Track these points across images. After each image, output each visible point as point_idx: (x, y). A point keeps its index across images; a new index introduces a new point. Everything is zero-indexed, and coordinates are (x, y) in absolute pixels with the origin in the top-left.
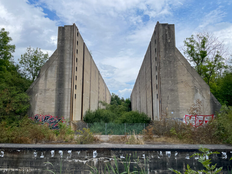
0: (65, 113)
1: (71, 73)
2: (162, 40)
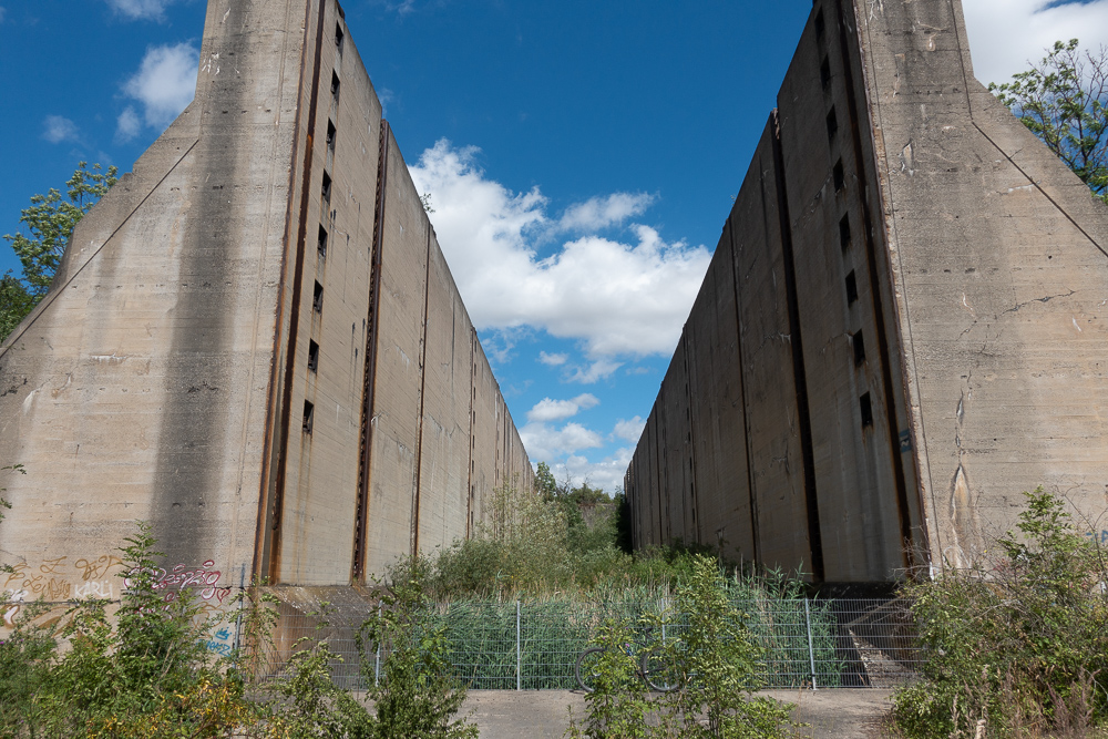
2: (883, 39)
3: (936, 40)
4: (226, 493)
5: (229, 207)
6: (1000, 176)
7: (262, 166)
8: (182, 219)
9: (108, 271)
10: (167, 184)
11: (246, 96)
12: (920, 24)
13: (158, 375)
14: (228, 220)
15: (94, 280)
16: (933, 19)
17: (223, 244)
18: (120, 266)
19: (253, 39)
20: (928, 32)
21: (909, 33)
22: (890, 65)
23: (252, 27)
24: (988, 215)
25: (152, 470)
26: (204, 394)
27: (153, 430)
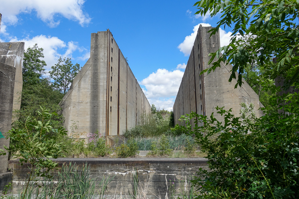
0: (101, 128)
1: (106, 83)
2: (206, 45)
3: (215, 45)
4: (101, 122)
5: (98, 76)
6: (223, 70)
7: (102, 69)
8: (90, 78)
9: (79, 87)
10: (87, 72)
11: (99, 56)
12: (212, 42)
13: (89, 104)
14: (98, 78)
15: (77, 89)
16: (214, 41)
17: (97, 83)
18: (81, 86)
19: (99, 46)
20: (213, 44)
21: (210, 44)
22: (206, 50)
23: (99, 44)
24: (220, 77)
25: (89, 119)
26: (96, 107)
27: (89, 113)
